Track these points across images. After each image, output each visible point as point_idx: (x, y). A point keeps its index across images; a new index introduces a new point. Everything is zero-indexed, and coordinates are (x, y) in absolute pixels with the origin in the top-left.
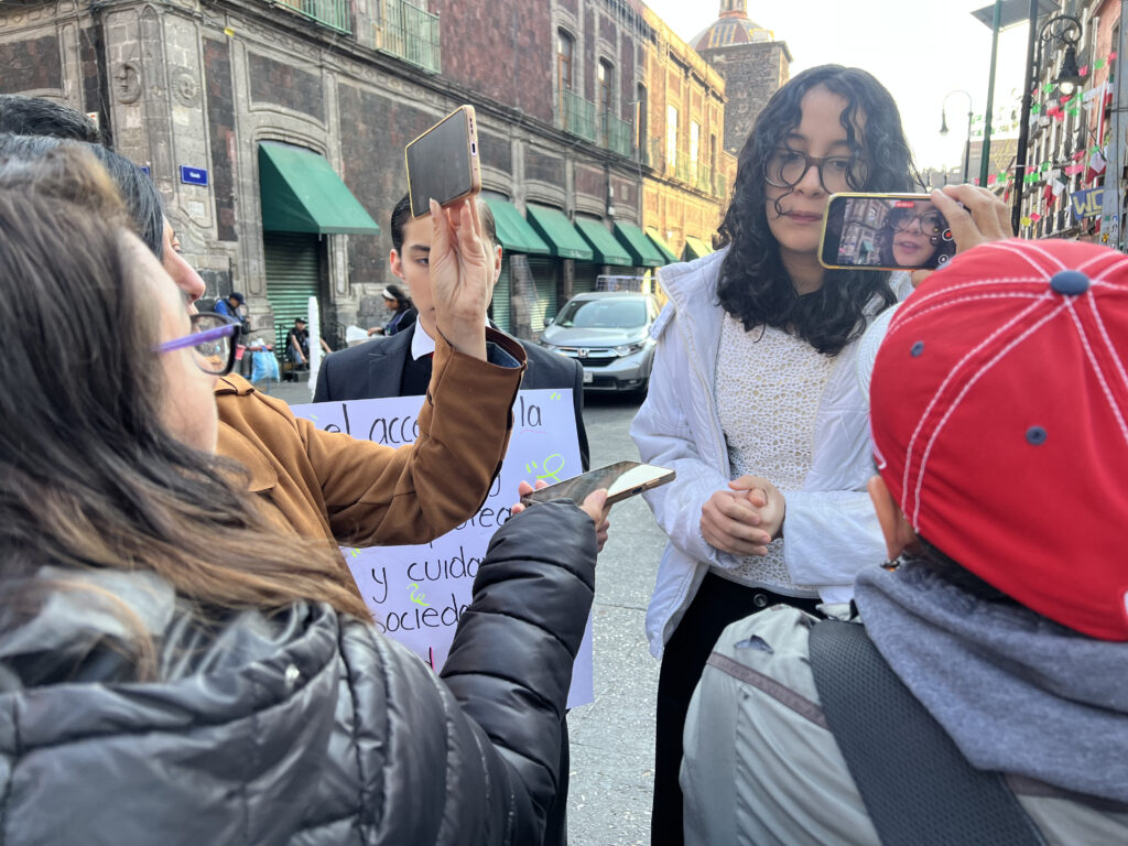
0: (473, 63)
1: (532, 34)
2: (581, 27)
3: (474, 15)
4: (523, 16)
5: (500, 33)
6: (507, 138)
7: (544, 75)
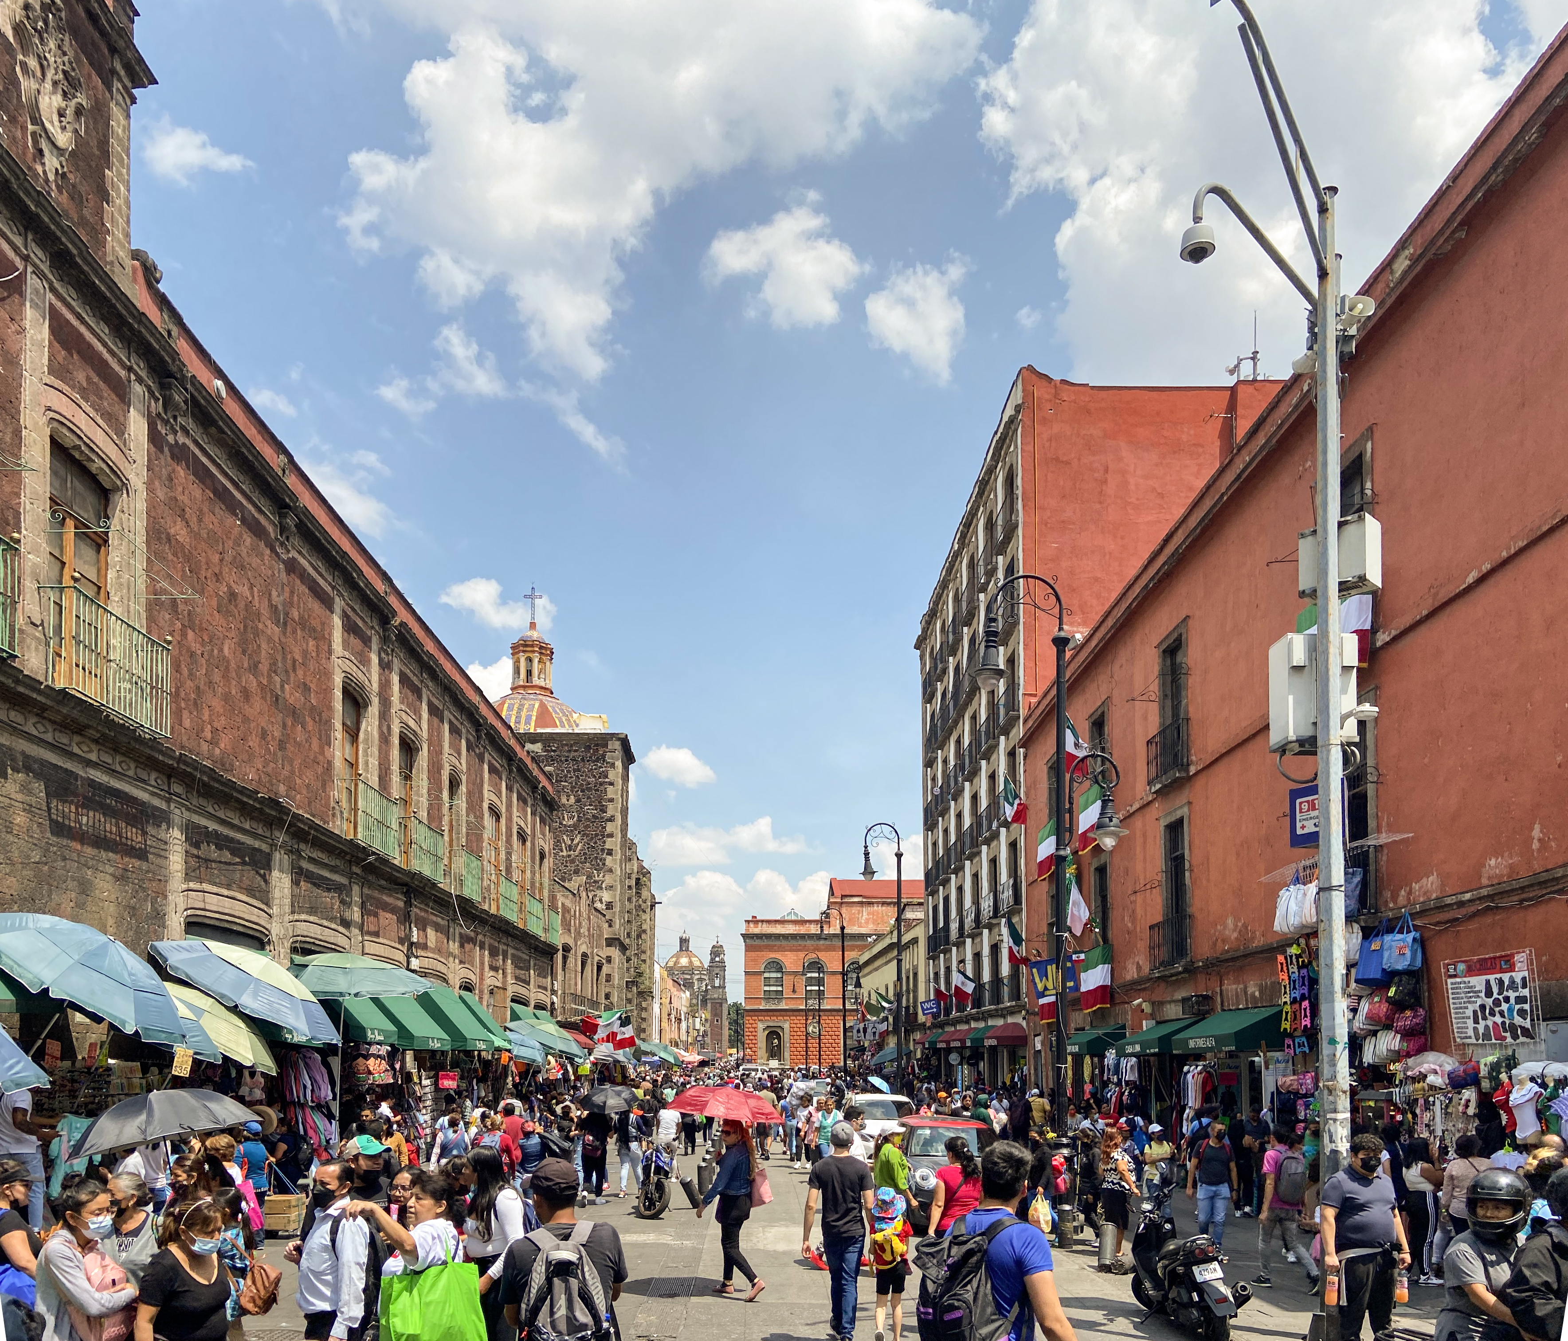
0: (215, 724)
1: (306, 688)
2: (375, 686)
3: (221, 650)
4: (294, 661)
5: (260, 683)
6: (265, 847)
7: (322, 753)
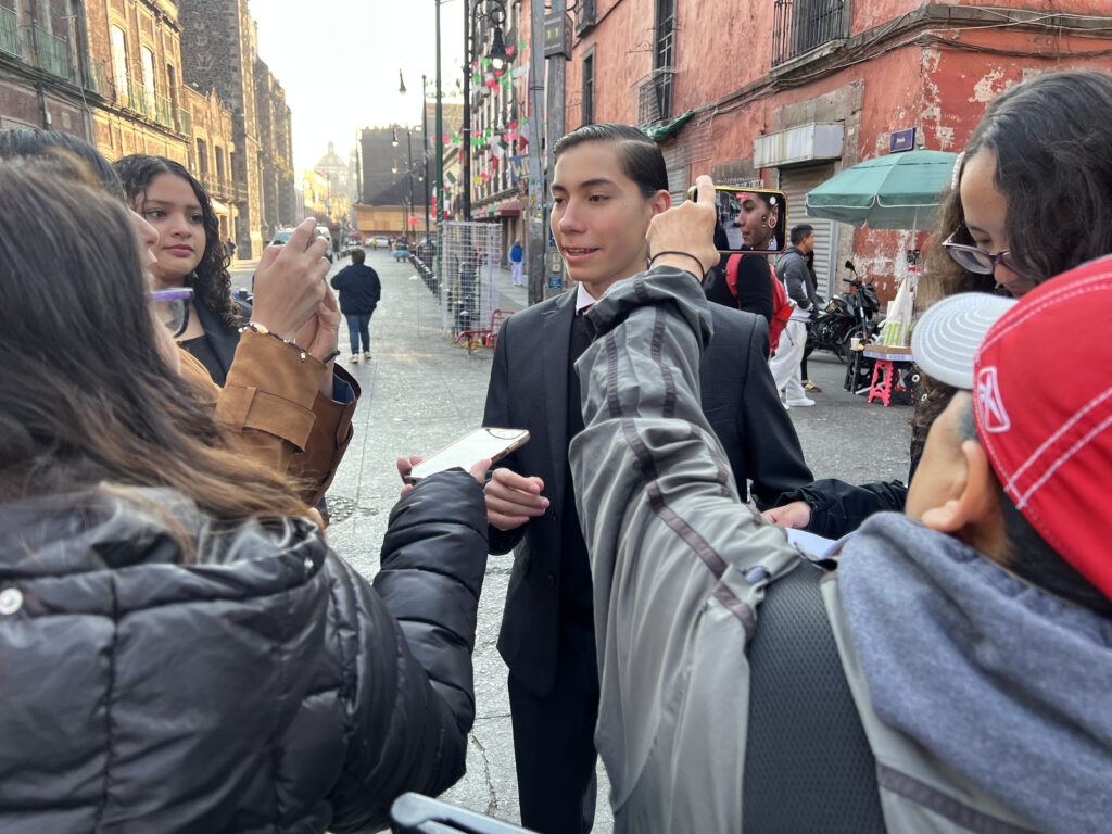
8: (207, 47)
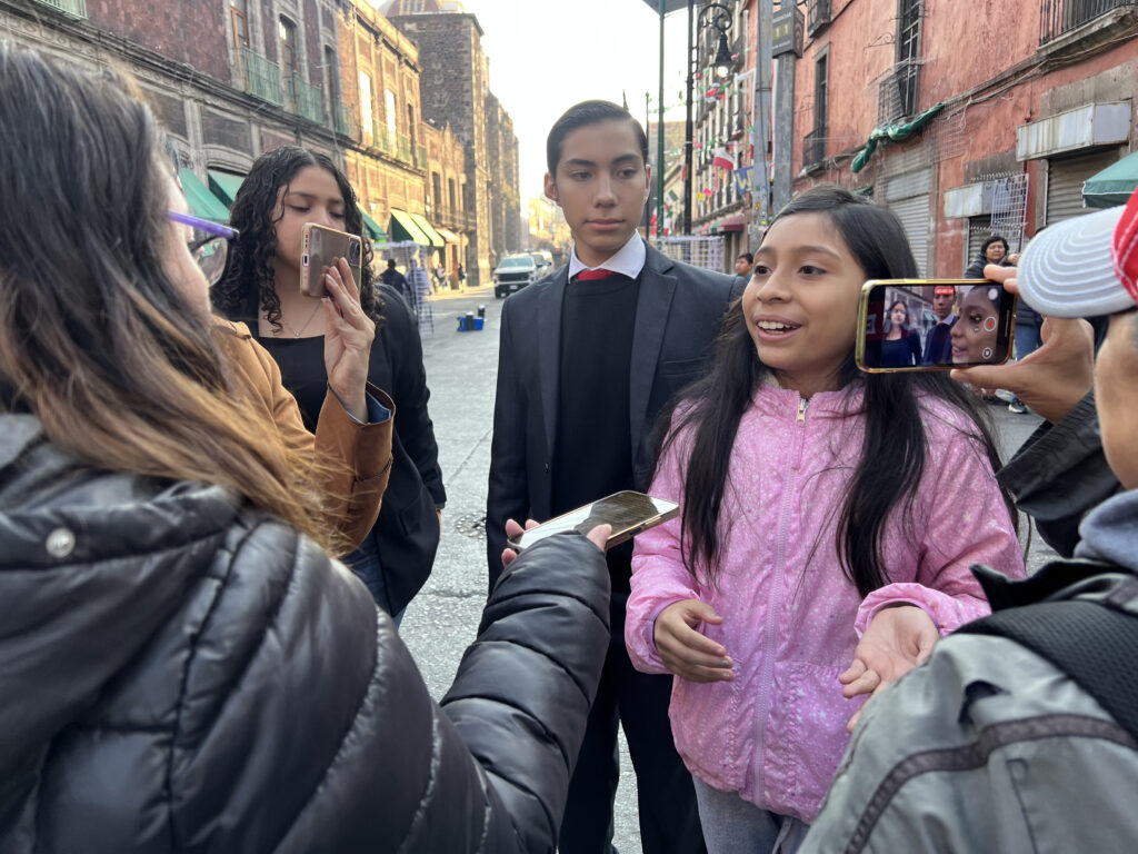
0: (128, 11)
6: (178, 98)
7: (216, 29)
8: (443, 85)
